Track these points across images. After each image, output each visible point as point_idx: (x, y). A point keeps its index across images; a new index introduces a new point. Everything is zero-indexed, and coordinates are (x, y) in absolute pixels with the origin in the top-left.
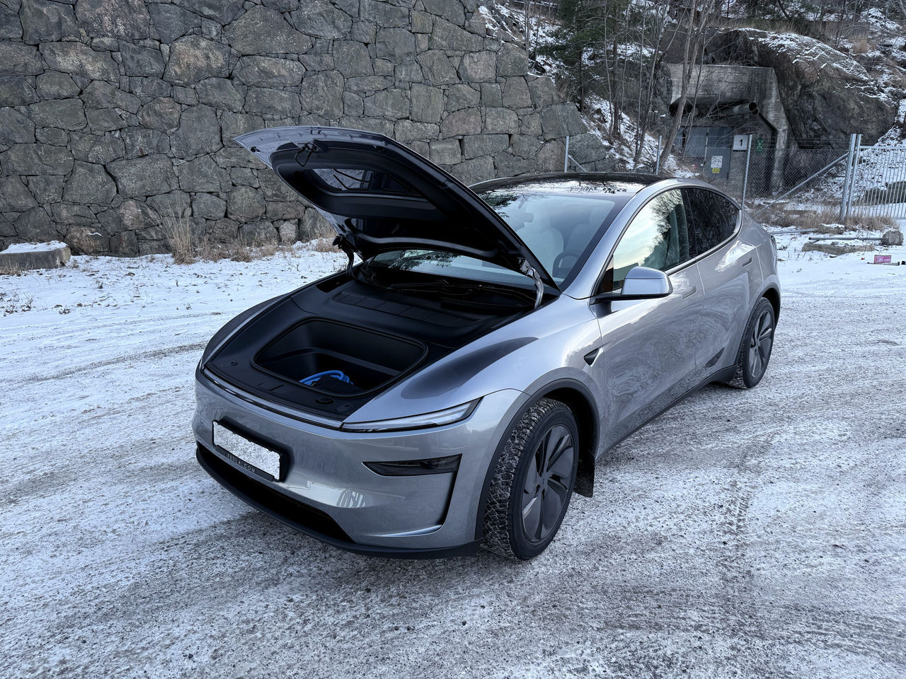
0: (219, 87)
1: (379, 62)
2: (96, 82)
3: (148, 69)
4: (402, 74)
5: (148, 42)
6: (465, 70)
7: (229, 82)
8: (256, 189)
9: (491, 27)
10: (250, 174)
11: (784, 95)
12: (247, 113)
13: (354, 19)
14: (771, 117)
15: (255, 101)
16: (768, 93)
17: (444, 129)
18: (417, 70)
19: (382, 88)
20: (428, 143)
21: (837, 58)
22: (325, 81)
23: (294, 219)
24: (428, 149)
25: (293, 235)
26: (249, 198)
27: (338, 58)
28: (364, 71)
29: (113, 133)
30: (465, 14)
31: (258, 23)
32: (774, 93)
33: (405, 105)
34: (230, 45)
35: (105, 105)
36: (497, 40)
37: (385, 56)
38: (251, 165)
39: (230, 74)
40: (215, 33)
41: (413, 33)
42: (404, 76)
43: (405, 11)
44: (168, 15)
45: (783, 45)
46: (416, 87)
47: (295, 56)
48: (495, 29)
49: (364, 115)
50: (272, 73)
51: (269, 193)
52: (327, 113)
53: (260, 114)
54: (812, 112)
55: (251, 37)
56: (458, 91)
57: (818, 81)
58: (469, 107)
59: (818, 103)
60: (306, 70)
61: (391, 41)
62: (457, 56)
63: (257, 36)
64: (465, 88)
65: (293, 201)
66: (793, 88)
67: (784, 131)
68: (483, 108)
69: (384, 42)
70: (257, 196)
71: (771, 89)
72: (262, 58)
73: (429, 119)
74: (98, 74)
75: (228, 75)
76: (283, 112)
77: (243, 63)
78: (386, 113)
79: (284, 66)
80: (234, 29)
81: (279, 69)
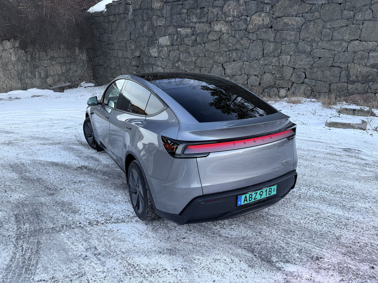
0: (266, 32)
1: (345, 12)
2: (224, 34)
3: (242, 28)
4: (359, 17)
5: (243, 17)
7: (270, 29)
8: (273, 74)
10: (271, 68)
15: (279, 36)
18: (369, 13)
19: (345, 25)
20: (369, 52)
22: (314, 25)
23: (287, 88)
24: (367, 55)
25: (284, 95)
26: (269, 78)
27: (322, 13)
28: (336, 18)
29: (227, 52)
31: (286, 3)
33: (357, 33)
34: (273, 14)
35: (226, 42)
37: (350, 9)
38: (273, 64)
39: (271, 26)
40: (268, 10)
44: (252, 5)
46: (366, 23)
47: (301, 15)
49: (332, 40)
50: (288, 24)
52: (312, 40)
53: (280, 42)
55: (282, 9)
60: (305, 21)
63: (285, 8)
70: (273, 77)
72: (286, 18)
74: (225, 31)
76: (291, 41)
77: (277, 21)
78: (345, 38)
79: (294, 20)
80: (276, 7)
81: (292, 22)
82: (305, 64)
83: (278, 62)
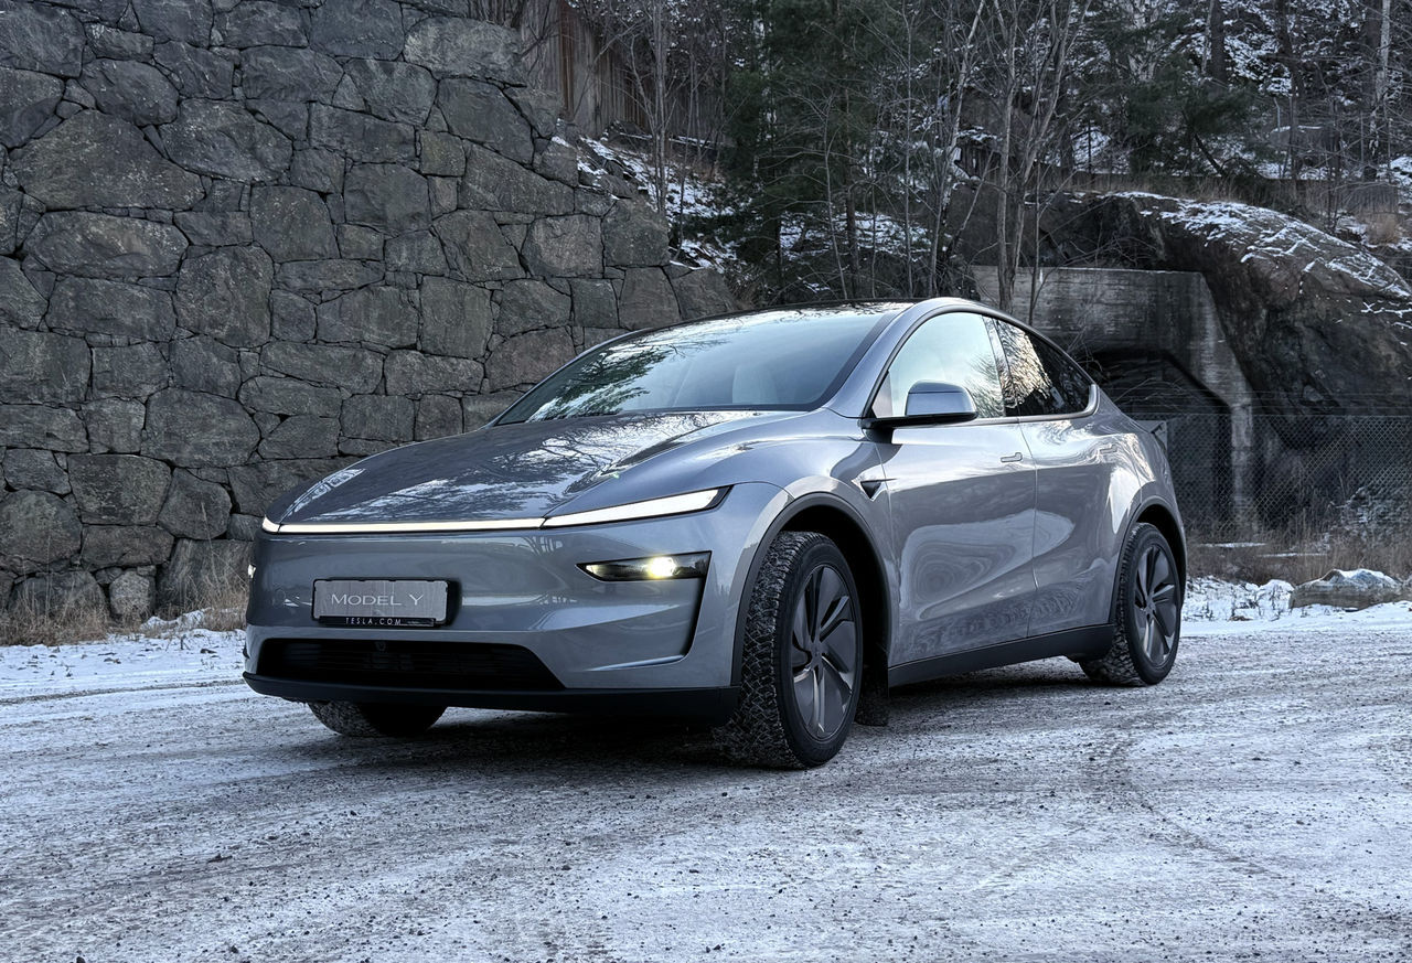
1: (351, 232)
4: (402, 257)
6: (538, 251)
7: (15, 265)
8: (62, 496)
9: (587, 169)
10: (49, 464)
11: (1232, 331)
12: (51, 330)
13: (296, 144)
14: (1211, 377)
15: (72, 304)
16: (1196, 325)
17: (493, 371)
18: (432, 249)
19: (357, 285)
20: (460, 399)
21: (1335, 253)
22: (232, 268)
23: (147, 564)
24: (458, 411)
25: (143, 602)
26: (44, 516)
27: (262, 222)
28: (318, 249)
30: (533, 140)
31: (87, 146)
32: (1211, 325)
33: (407, 319)
34: (21, 189)
36: (602, 193)
37: (364, 220)
38: (53, 445)
39: (19, 248)
41: (425, 176)
42: (404, 261)
43: (408, 131)
45: (1217, 226)
46: (431, 285)
47: (167, 215)
48: (597, 172)
49: (317, 340)
50: (114, 249)
51: (92, 506)
52: (233, 333)
53: (81, 334)
54: (1300, 365)
55: (70, 172)
56: (523, 294)
57: (1302, 299)
58: (547, 327)
59: (1310, 346)
60: (190, 243)
61: (375, 189)
62: (519, 223)
63: (85, 171)
64: (537, 288)
65: (147, 524)
66: (1251, 314)
67: (1244, 407)
68: (579, 329)
69: (362, 192)
70: (64, 512)
71: (1201, 317)
72: (94, 216)
73: (462, 351)
75: (12, 249)
76: (136, 330)
77: (51, 226)
78: (367, 336)
79: (140, 234)
80: (33, 156)
81: (129, 240)
82: (224, 444)
83: (82, 433)
